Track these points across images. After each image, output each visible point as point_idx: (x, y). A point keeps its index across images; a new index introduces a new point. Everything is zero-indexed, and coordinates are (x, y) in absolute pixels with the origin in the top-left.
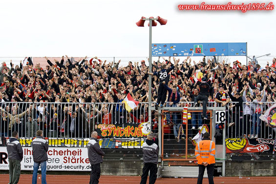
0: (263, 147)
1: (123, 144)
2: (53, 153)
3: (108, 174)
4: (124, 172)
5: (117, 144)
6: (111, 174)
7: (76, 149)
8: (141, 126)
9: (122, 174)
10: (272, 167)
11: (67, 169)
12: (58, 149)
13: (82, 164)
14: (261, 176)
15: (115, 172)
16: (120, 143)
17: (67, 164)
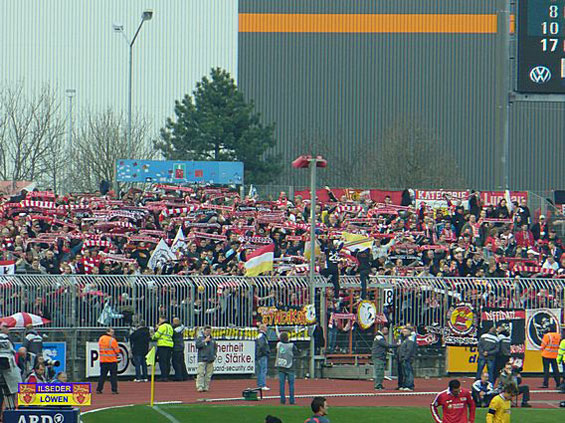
7: (237, 343)
8: (305, 309)
10: (437, 365)
11: (229, 372)
13: (244, 364)
17: (229, 365)
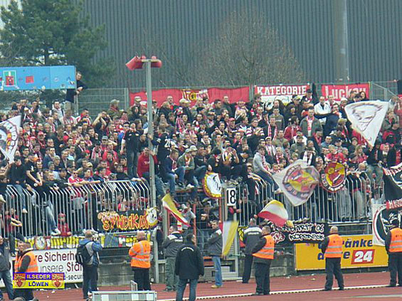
0: (277, 236)
1: (128, 241)
2: (56, 258)
3: (109, 285)
4: (126, 280)
5: (121, 241)
6: (112, 284)
9: (124, 283)
10: (285, 264)
11: (71, 281)
12: (61, 252)
14: (274, 276)
15: (116, 281)
16: (124, 240)
17: (70, 273)
